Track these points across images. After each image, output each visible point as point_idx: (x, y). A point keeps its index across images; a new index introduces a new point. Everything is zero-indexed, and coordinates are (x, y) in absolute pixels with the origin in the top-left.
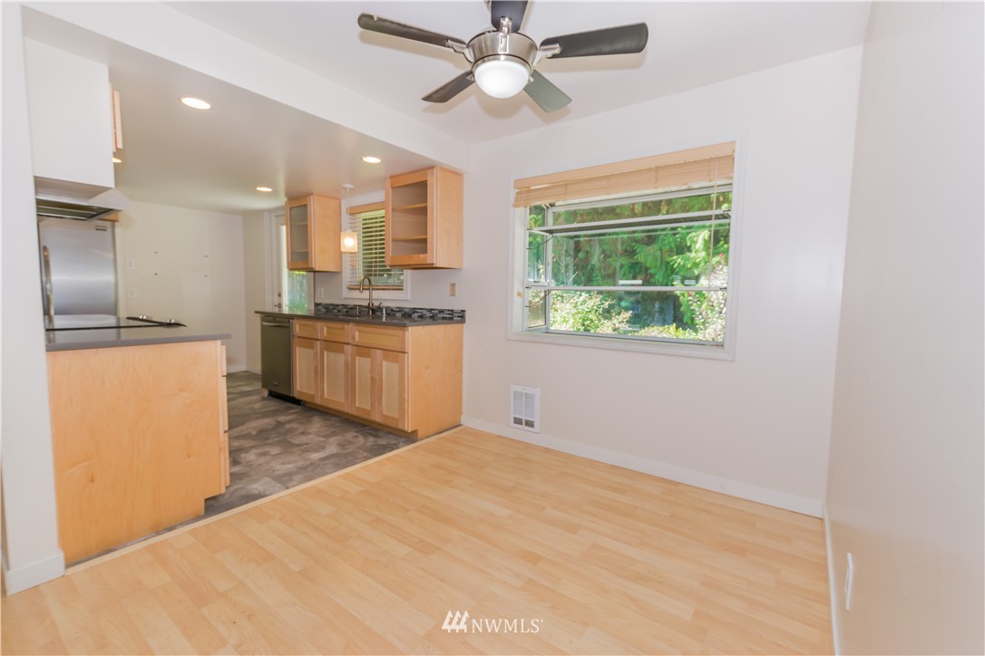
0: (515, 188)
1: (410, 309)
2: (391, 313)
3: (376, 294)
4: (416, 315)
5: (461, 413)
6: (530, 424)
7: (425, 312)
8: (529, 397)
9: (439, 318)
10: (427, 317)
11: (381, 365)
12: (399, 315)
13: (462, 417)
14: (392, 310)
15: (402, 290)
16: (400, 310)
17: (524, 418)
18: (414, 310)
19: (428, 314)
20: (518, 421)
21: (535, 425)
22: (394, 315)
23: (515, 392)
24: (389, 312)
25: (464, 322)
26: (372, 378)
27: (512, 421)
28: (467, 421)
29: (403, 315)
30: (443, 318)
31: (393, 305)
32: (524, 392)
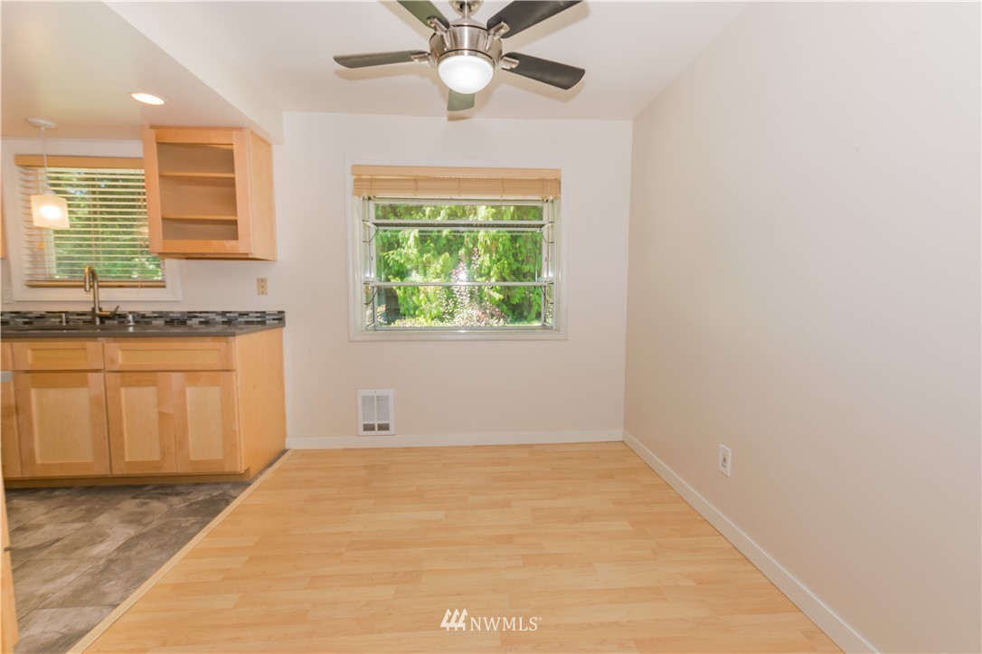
0: (352, 174)
1: (183, 313)
2: (142, 319)
3: (104, 294)
4: (195, 321)
5: (285, 436)
6: (384, 427)
7: (212, 316)
8: (382, 400)
9: (241, 323)
10: (217, 323)
11: (183, 393)
12: (160, 322)
13: (287, 439)
14: (143, 316)
15: (164, 287)
16: (160, 315)
17: (376, 423)
18: (192, 315)
19: (219, 319)
20: (368, 428)
21: (390, 427)
22: (150, 323)
23: (363, 397)
24: (139, 319)
25: (284, 326)
26: (162, 415)
27: (361, 428)
28: (292, 443)
29: (166, 322)
30: (247, 323)
31: (146, 309)
32: (375, 395)
